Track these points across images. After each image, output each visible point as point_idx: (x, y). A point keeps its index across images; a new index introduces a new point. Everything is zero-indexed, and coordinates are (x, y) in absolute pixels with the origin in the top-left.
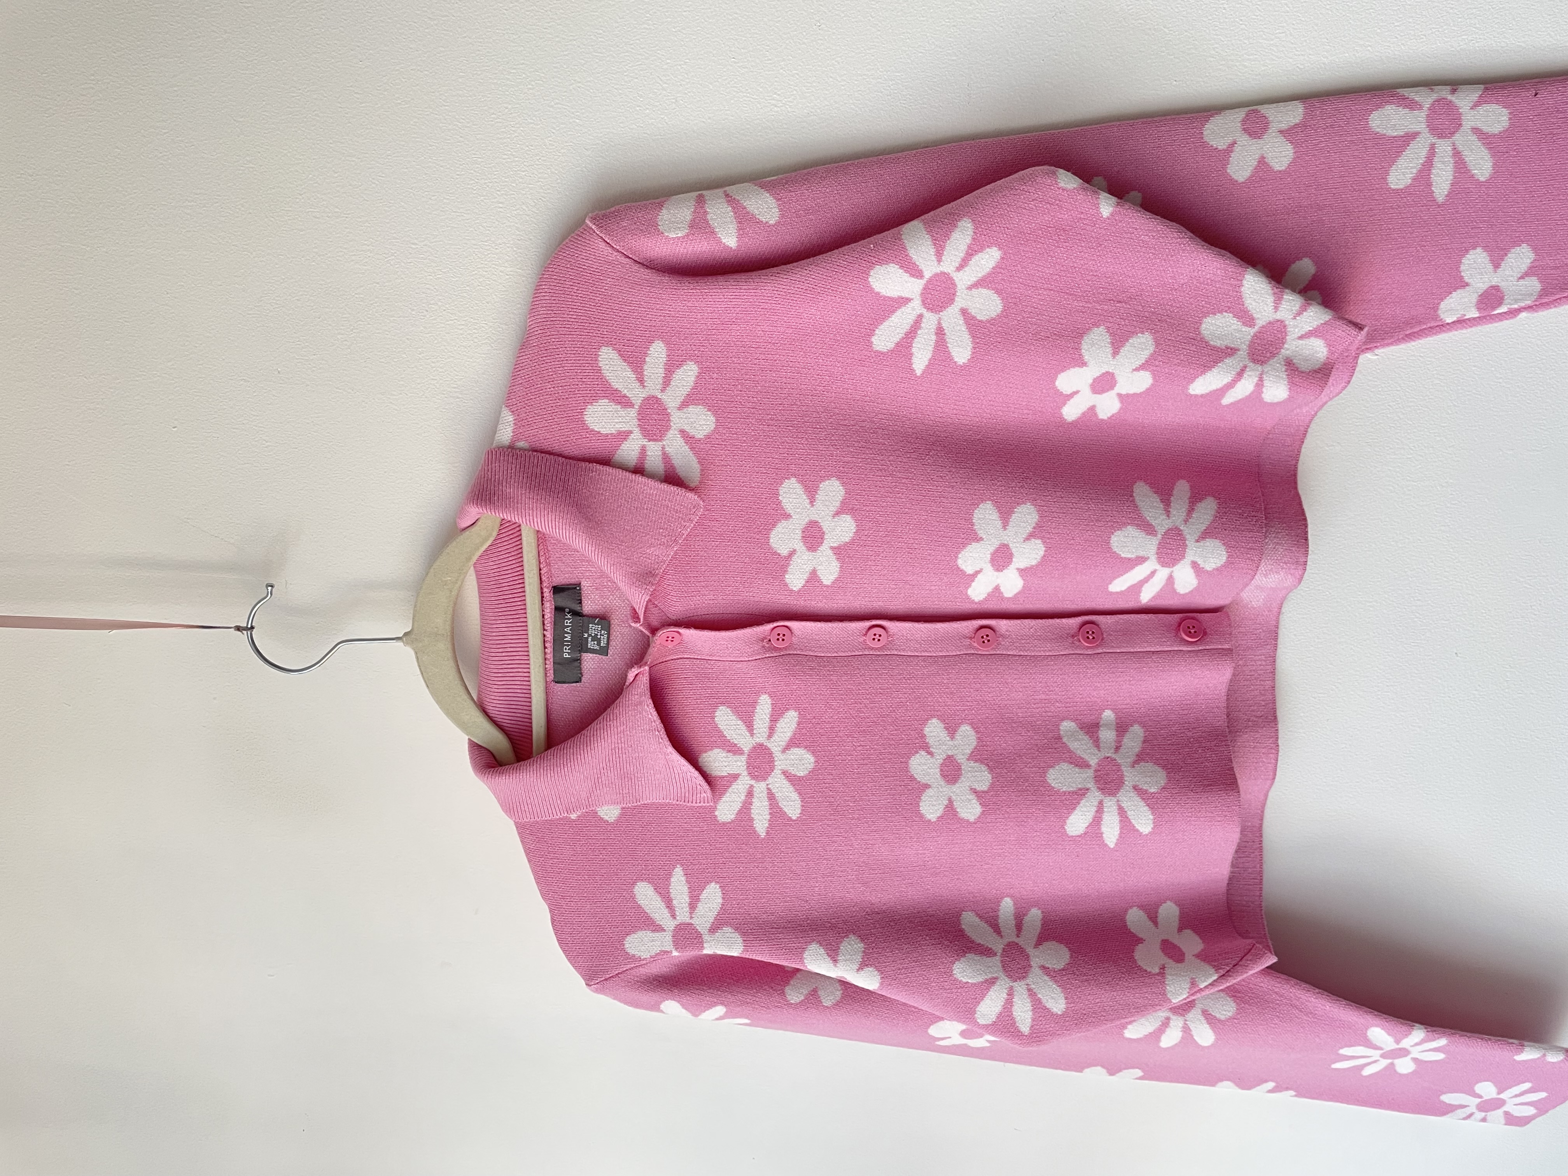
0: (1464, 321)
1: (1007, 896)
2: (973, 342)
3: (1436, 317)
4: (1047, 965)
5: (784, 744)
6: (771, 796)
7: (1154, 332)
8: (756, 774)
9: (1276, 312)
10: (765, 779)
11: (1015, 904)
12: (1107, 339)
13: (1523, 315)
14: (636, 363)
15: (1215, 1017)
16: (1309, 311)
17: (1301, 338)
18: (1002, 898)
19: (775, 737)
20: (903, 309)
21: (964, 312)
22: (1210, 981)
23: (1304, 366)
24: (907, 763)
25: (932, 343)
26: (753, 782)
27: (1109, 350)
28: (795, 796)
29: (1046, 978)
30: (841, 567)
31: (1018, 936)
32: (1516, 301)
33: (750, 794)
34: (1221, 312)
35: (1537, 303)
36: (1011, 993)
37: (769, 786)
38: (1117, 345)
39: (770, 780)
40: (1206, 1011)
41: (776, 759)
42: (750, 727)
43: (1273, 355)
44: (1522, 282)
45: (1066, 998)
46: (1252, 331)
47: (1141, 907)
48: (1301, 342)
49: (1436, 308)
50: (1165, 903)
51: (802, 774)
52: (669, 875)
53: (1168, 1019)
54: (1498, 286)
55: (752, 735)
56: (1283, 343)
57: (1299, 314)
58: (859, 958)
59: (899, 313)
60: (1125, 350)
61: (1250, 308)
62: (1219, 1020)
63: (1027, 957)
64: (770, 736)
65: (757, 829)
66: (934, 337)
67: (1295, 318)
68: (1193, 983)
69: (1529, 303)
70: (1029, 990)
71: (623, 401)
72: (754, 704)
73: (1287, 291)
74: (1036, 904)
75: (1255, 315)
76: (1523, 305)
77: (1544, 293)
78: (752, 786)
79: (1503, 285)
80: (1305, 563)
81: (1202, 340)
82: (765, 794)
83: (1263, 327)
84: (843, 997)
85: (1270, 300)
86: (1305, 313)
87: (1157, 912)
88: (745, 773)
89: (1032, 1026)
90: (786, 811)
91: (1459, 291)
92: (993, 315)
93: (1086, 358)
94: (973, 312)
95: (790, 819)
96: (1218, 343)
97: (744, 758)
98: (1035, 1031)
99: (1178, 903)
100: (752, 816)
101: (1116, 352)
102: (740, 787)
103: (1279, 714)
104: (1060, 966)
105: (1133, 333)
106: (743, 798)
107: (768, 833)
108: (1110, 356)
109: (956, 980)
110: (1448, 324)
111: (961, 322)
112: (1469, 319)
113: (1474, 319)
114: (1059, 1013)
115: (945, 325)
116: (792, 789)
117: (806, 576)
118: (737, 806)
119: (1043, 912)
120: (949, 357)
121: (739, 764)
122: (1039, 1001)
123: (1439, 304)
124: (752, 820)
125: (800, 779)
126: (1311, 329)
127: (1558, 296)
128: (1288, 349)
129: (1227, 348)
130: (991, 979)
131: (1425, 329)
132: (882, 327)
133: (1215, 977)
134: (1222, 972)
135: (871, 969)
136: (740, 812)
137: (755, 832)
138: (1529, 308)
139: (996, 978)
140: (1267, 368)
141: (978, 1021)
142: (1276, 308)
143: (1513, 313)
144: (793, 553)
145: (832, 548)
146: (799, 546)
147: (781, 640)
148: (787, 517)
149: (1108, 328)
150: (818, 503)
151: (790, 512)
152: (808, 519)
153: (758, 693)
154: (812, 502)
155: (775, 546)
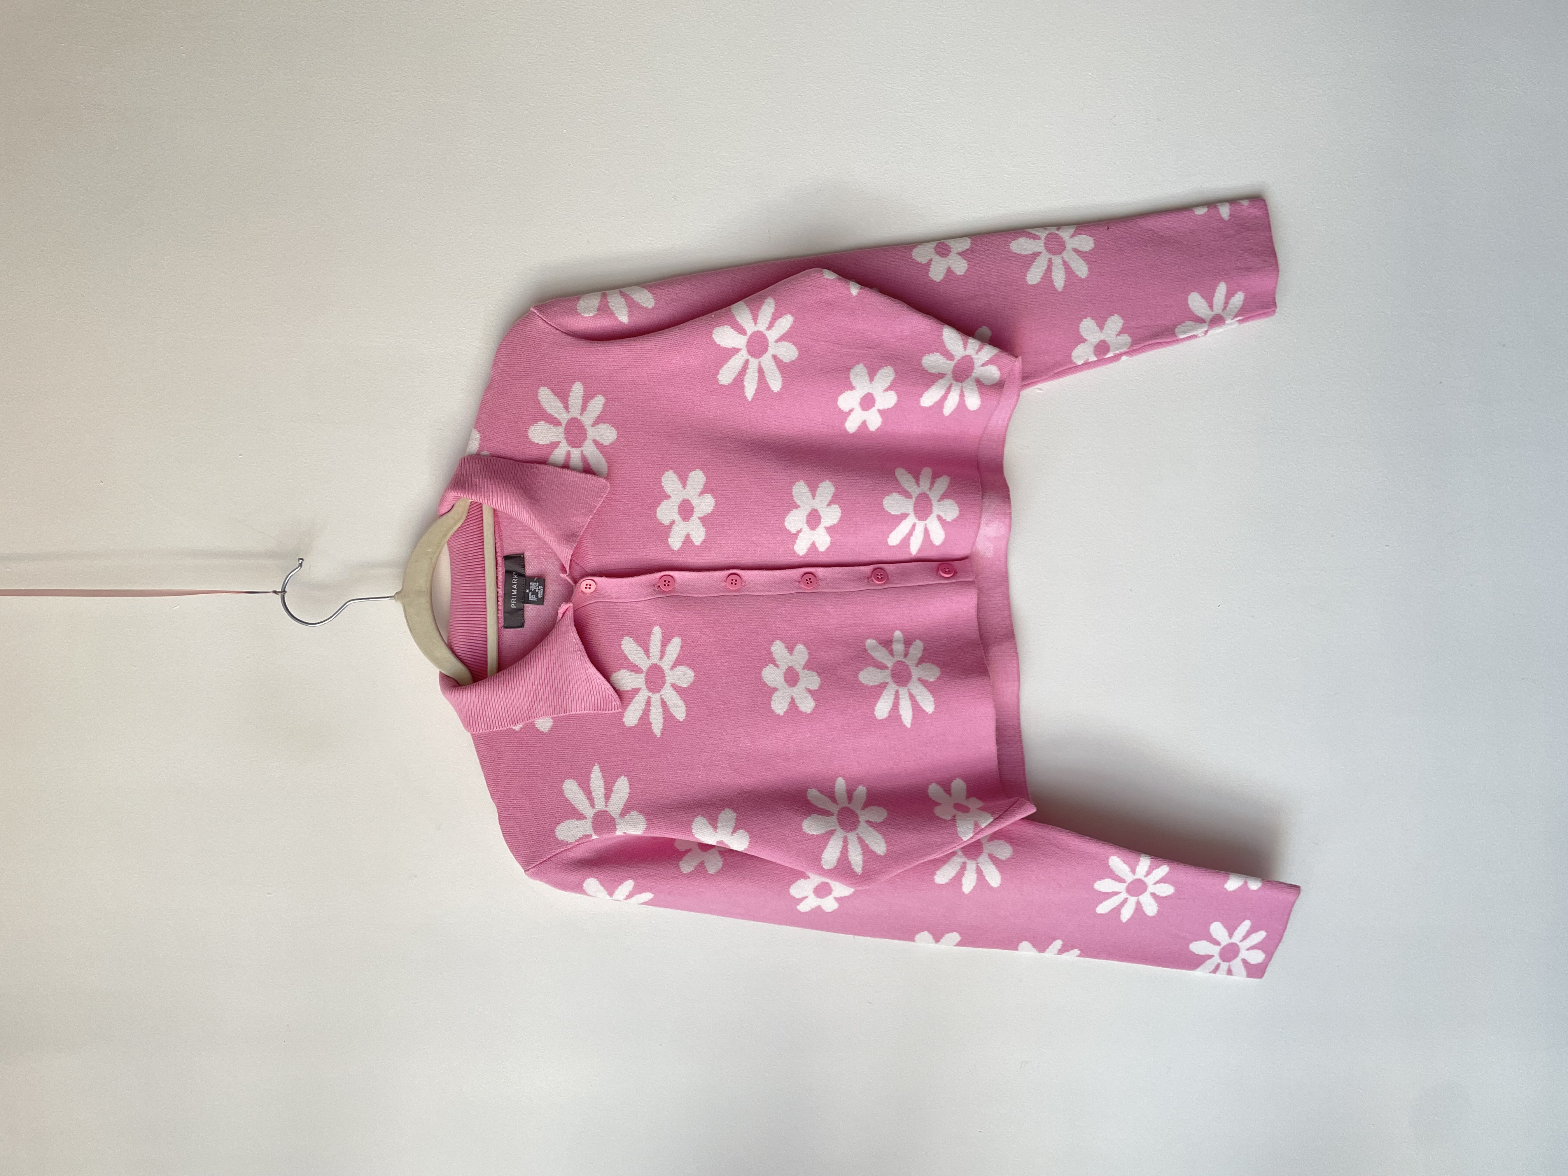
0: (1089, 363)
1: (840, 776)
2: (782, 377)
3: (1071, 362)
4: (871, 820)
5: (671, 663)
6: (664, 704)
7: (893, 366)
8: (652, 687)
9: (965, 350)
10: (659, 691)
11: (846, 783)
12: (865, 370)
13: (1124, 358)
14: (563, 396)
15: (998, 859)
16: (985, 348)
17: (983, 365)
18: (837, 777)
19: (665, 658)
20: (736, 356)
21: (775, 357)
22: (988, 822)
23: (987, 382)
24: (760, 673)
25: (756, 378)
26: (650, 694)
27: (867, 378)
28: (681, 703)
29: (871, 829)
30: (707, 531)
31: (849, 803)
32: (1117, 349)
33: (648, 703)
34: (933, 352)
35: (1131, 350)
36: (845, 841)
37: (663, 697)
38: (872, 375)
39: (663, 692)
40: (992, 854)
41: (666, 675)
42: (647, 651)
43: (968, 377)
44: (1119, 338)
45: (886, 842)
46: (953, 363)
47: (938, 783)
48: (983, 368)
49: (1070, 356)
50: (955, 779)
51: (685, 686)
52: (589, 772)
53: (965, 863)
54: (1105, 340)
55: (648, 657)
56: (973, 370)
57: (979, 350)
58: (732, 823)
59: (733, 359)
60: (877, 378)
61: (949, 349)
62: (1002, 861)
63: (857, 816)
64: (661, 658)
65: (654, 731)
66: (757, 374)
67: (977, 353)
68: (976, 825)
69: (1125, 349)
70: (859, 838)
71: (555, 422)
72: (649, 634)
73: (970, 337)
74: (861, 782)
75: (953, 353)
76: (1122, 351)
77: (1134, 342)
78: (649, 697)
79: (1108, 340)
80: (1010, 514)
81: (923, 369)
82: (659, 703)
83: (959, 360)
84: (724, 866)
85: (961, 343)
86: (982, 350)
87: (950, 786)
88: (644, 687)
89: (863, 867)
90: (675, 715)
91: (1082, 344)
92: (793, 358)
93: (854, 384)
94: (781, 357)
95: (679, 721)
96: (933, 371)
97: (643, 675)
98: (866, 871)
99: (966, 779)
100: (651, 720)
101: (872, 379)
102: (641, 698)
103: (1016, 633)
104: (881, 819)
105: (880, 367)
106: (643, 707)
107: (662, 734)
108: (868, 382)
109: (805, 833)
110: (1079, 365)
111: (774, 364)
112: (1091, 362)
113: (1095, 361)
114: (882, 854)
115: (763, 366)
116: (678, 698)
117: (682, 539)
118: (639, 714)
119: (867, 789)
120: (767, 387)
121: (640, 680)
122: (867, 845)
123: (1071, 353)
124: (650, 724)
125: (685, 689)
126: (988, 359)
127: (1142, 345)
128: (976, 373)
129: (939, 374)
130: (830, 831)
131: (1065, 369)
132: (723, 368)
133: (992, 820)
134: (997, 816)
135: (742, 831)
136: (641, 718)
137: (653, 733)
138: (1126, 353)
139: (834, 830)
140: (965, 384)
141: (824, 867)
142: (965, 348)
143: (1117, 357)
144: (673, 523)
145: (699, 518)
146: (677, 517)
147: (667, 585)
148: (668, 497)
149: (865, 365)
150: (688, 487)
151: (670, 494)
152: (682, 498)
153: (652, 625)
154: (684, 486)
155: (660, 518)
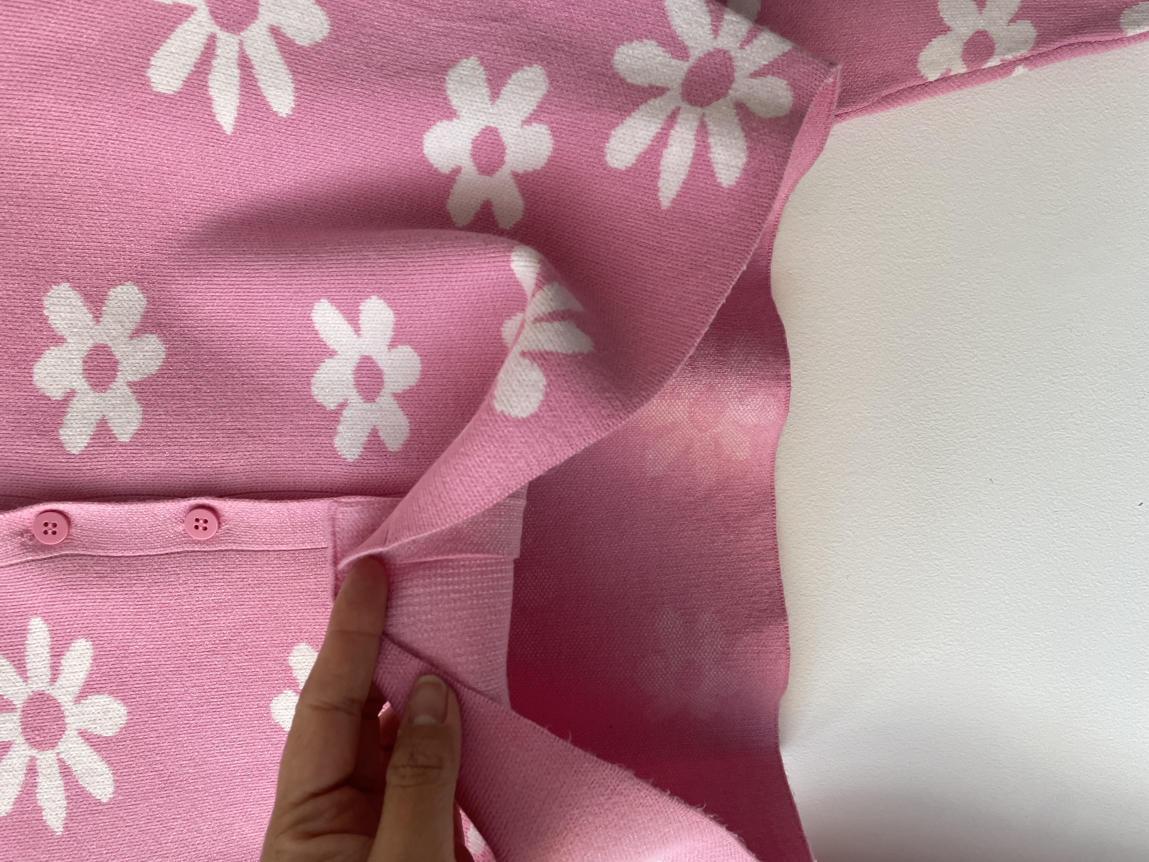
0: (950, 78)
2: (296, 81)
3: (916, 74)
5: (76, 690)
6: (65, 771)
7: (547, 64)
8: (38, 738)
9: (715, 39)
10: (53, 746)
12: (480, 73)
13: (1020, 70)
16: (760, 38)
19: (61, 681)
20: (185, 25)
21: (275, 32)
23: (763, 115)
24: (268, 707)
25: (236, 81)
26: (34, 752)
27: (486, 91)
28: (102, 767)
30: (145, 412)
32: (1009, 50)
33: (32, 770)
34: (639, 38)
35: (1035, 53)
37: (62, 756)
38: (496, 83)
39: (61, 747)
41: (67, 713)
42: (21, 667)
43: (718, 96)
44: (1013, 27)
46: (684, 65)
49: (914, 61)
51: (110, 734)
54: (986, 32)
55: (26, 679)
56: (731, 82)
57: (747, 41)
59: (179, 30)
60: (508, 91)
64: (54, 679)
65: (49, 823)
66: (237, 72)
67: (742, 47)
69: (1024, 52)
72: (23, 632)
75: (686, 42)
76: (1018, 54)
77: (1041, 39)
78: (33, 759)
79: (993, 30)
81: (615, 75)
82: (56, 769)
83: (701, 59)
86: (755, 41)
88: (21, 739)
90: (91, 791)
91: (940, 38)
92: (319, 38)
94: (289, 33)
95: (99, 803)
96: (640, 80)
97: (16, 717)
100: (40, 803)
101: (494, 94)
102: (15, 761)
105: (516, 66)
106: (22, 778)
107: (66, 827)
108: (486, 99)
110: (931, 82)
111: (274, 48)
112: (955, 76)
113: (962, 75)
115: (249, 51)
116: (96, 757)
117: (90, 430)
118: (12, 791)
120: (264, 104)
121: (10, 726)
123: (917, 55)
124: (40, 810)
125: (108, 740)
126: (766, 63)
127: (1058, 44)
128: (738, 90)
129: (651, 87)
131: (904, 90)
132: (159, 53)
136: (19, 800)
137: (46, 828)
138: (1025, 60)
140: (710, 113)
142: (716, 32)
143: (1007, 67)
144: (70, 395)
145: (130, 384)
146: (80, 384)
147: (50, 532)
148: (59, 340)
149: (481, 59)
150: (106, 319)
151: (64, 333)
152: (91, 341)
153: (25, 616)
154: (97, 319)
155: (43, 386)
